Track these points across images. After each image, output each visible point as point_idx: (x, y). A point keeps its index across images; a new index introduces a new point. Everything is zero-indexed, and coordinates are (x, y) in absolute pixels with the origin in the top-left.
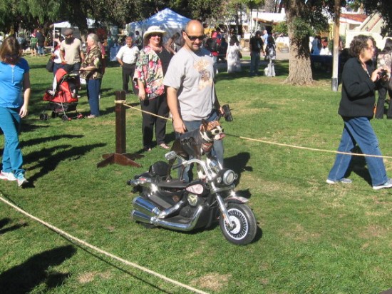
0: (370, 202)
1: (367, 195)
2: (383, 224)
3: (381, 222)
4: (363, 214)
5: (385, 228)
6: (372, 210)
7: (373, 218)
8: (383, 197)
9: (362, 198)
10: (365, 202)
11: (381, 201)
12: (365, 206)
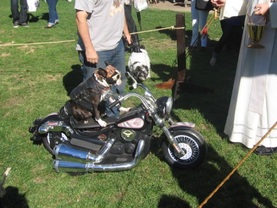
0: (12, 80)
1: (10, 75)
2: (21, 95)
3: (20, 93)
4: (7, 90)
5: (23, 97)
6: (13, 86)
7: (14, 91)
8: (22, 74)
9: (7, 78)
10: (8, 80)
11: (21, 77)
12: (9, 83)
